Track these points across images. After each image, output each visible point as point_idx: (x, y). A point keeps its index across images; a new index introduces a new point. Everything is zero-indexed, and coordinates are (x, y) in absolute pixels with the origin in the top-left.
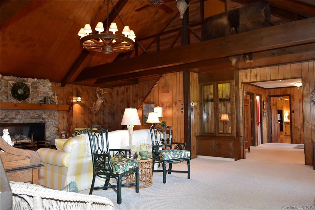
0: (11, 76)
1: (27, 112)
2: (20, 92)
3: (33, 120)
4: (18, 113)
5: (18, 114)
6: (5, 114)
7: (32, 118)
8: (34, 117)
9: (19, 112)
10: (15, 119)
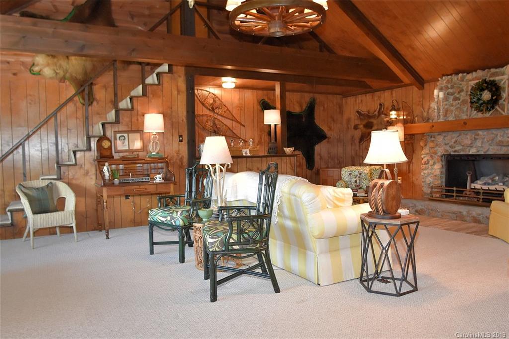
0: (478, 71)
1: (492, 133)
2: (486, 96)
3: (504, 148)
4: (476, 137)
5: (477, 139)
6: (455, 139)
7: (500, 144)
8: (502, 142)
9: (478, 135)
10: (471, 146)
